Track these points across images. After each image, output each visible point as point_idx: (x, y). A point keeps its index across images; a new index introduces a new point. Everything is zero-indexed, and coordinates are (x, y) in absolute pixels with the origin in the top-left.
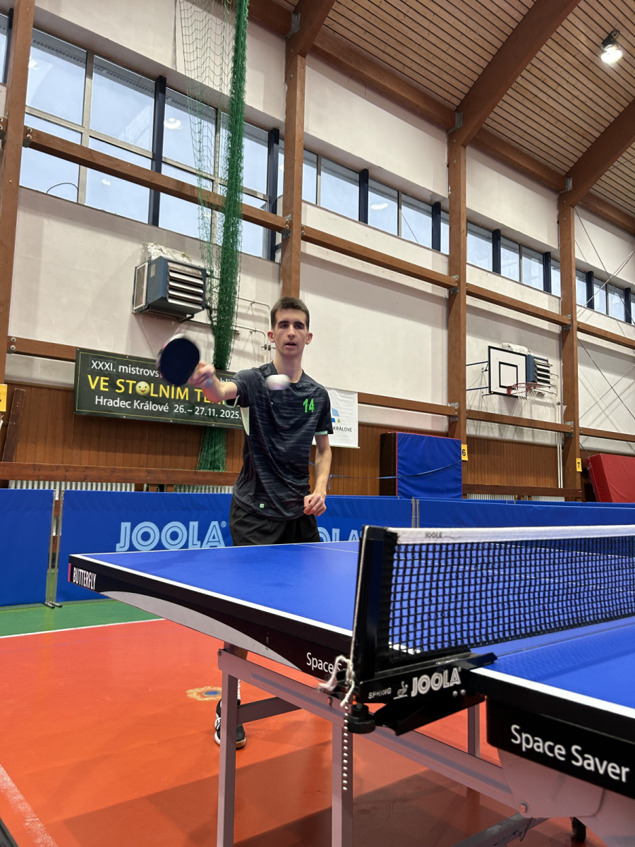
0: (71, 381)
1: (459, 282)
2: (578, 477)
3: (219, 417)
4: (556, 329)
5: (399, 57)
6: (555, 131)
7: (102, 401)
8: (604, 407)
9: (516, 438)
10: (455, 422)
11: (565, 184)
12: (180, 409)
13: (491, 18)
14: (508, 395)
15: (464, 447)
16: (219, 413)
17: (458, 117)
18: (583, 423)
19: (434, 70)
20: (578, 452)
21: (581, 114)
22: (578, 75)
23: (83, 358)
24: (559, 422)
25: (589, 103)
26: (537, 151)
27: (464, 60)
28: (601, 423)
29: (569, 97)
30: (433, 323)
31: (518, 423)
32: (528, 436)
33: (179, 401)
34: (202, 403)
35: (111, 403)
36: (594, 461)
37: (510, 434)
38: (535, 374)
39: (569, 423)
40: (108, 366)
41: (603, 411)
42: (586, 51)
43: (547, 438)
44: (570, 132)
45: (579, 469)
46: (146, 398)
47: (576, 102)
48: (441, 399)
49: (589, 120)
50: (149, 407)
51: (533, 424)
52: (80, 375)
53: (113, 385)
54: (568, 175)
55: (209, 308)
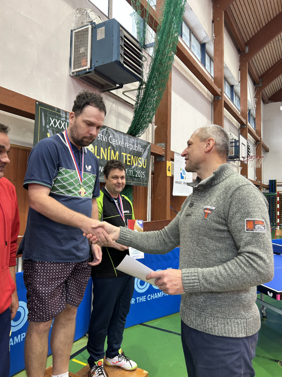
1: (221, 93)
3: (135, 177)
11: (245, 49)
16: (135, 173)
54: (246, 44)
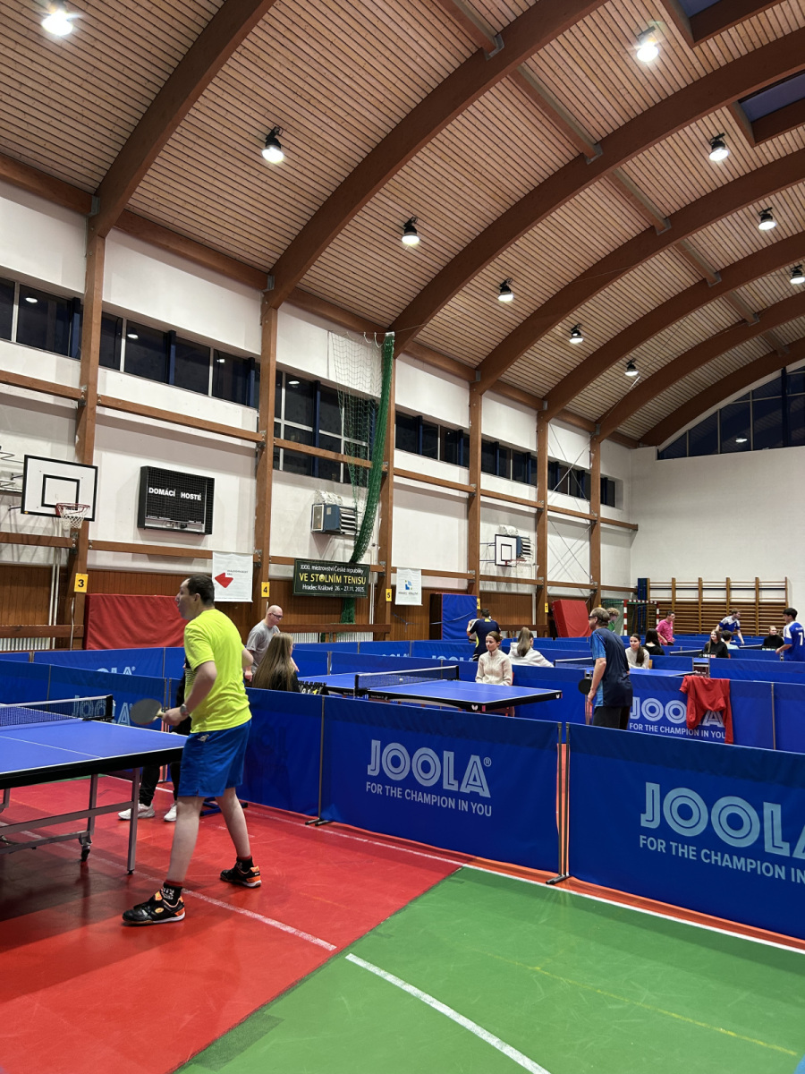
0: (291, 575)
1: (476, 489)
2: (546, 616)
3: (355, 592)
4: (534, 510)
5: (445, 344)
6: (538, 374)
7: (305, 587)
8: (563, 564)
9: (507, 591)
10: (472, 585)
11: (543, 405)
12: (338, 588)
13: (504, 323)
14: (506, 566)
15: (478, 600)
16: (355, 589)
17: (478, 374)
18: (549, 579)
19: (466, 349)
20: (546, 599)
21: (555, 365)
22: (555, 346)
23: (298, 563)
24: (534, 578)
25: (561, 359)
26: (525, 386)
27: (485, 343)
28: (560, 576)
29: (549, 357)
30: (459, 517)
31: (509, 580)
32: (514, 589)
33: (337, 584)
34: (347, 584)
35: (309, 588)
36: (556, 602)
37: (503, 588)
38: (522, 549)
39: (540, 578)
40: (307, 567)
41: (563, 567)
42: (560, 334)
43: (526, 589)
44: (548, 375)
45: (547, 611)
46: (323, 583)
47: (552, 359)
48: (463, 569)
49: (560, 368)
50: (325, 588)
51: (518, 581)
52: (297, 571)
53: (309, 578)
54: (544, 399)
55: (356, 530)
